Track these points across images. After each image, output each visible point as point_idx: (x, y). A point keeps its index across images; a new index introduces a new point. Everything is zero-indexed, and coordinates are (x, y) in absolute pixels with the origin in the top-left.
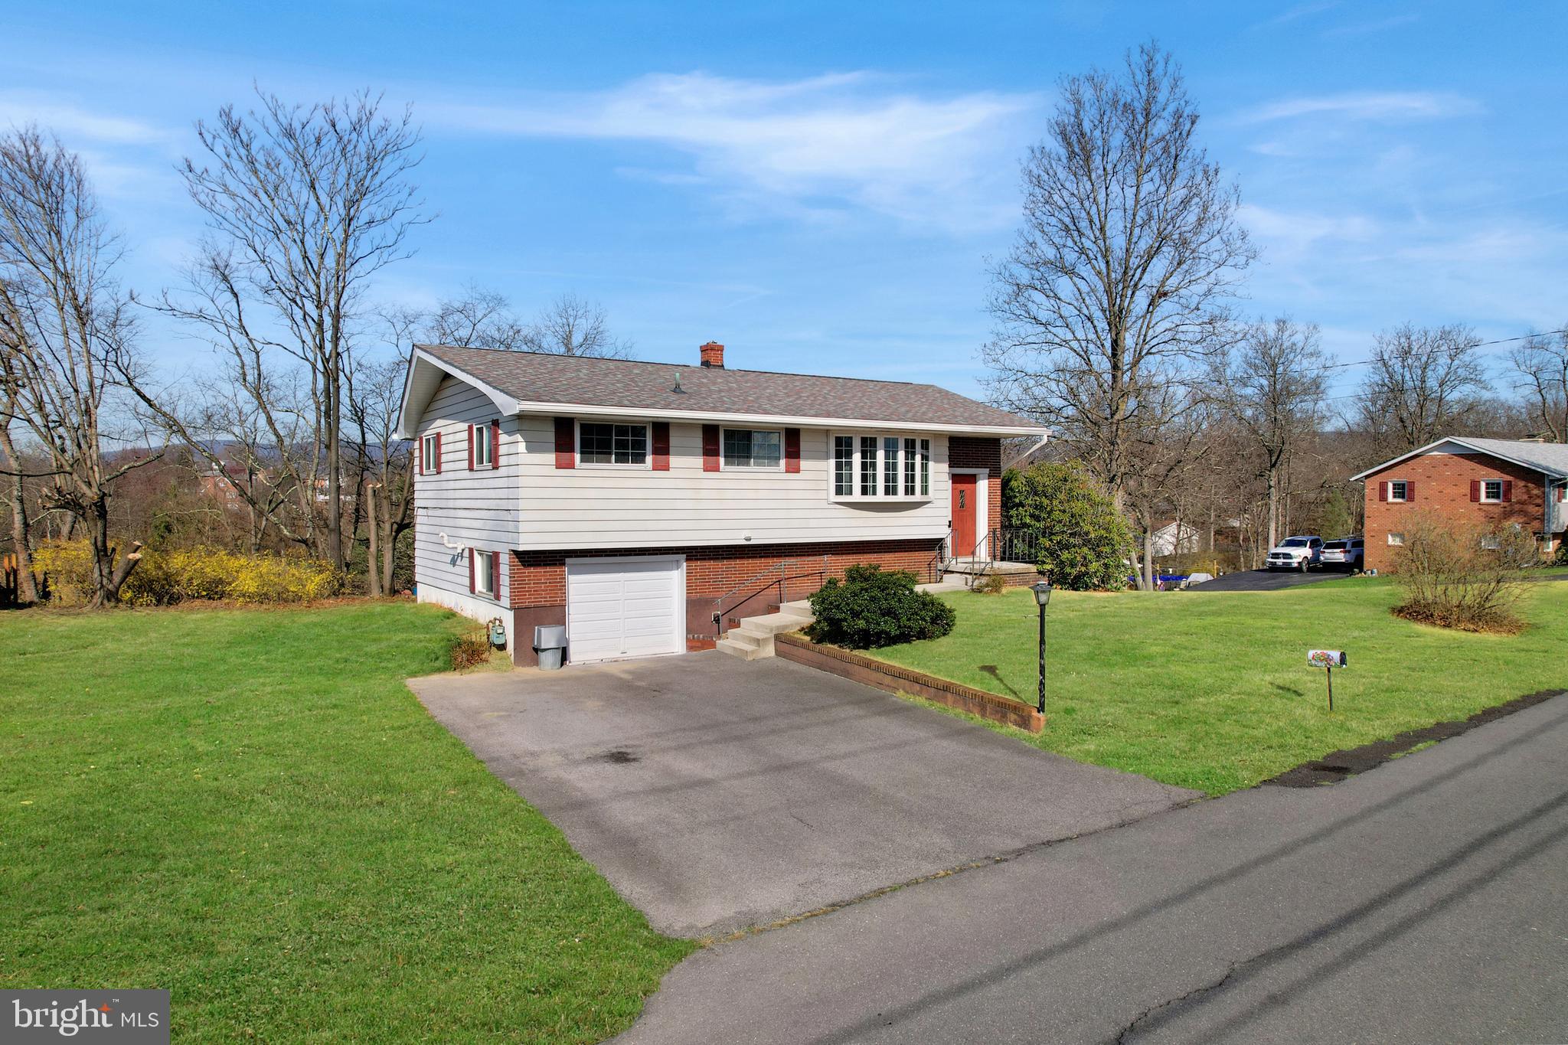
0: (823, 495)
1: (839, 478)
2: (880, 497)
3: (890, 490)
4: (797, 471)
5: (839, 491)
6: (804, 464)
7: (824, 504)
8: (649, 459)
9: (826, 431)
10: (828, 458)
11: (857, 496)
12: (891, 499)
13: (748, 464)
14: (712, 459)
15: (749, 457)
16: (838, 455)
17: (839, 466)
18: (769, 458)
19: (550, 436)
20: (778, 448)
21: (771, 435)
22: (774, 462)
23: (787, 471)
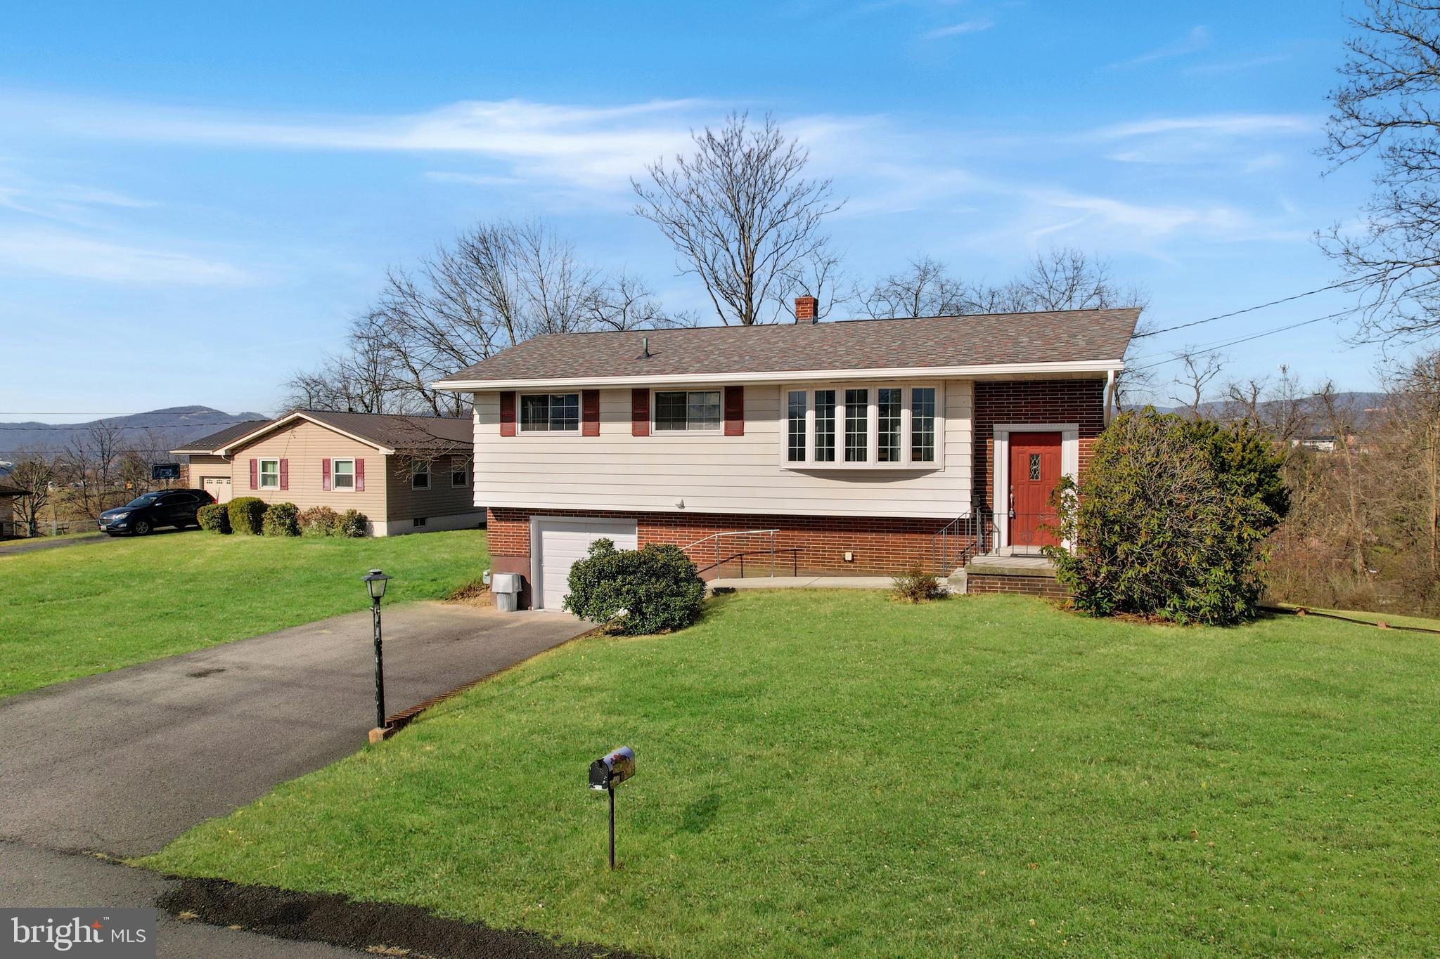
0: (774, 460)
1: (792, 440)
2: (839, 463)
3: (855, 455)
4: (740, 433)
5: (792, 457)
6: (749, 426)
7: (775, 471)
8: (580, 425)
9: (777, 387)
10: (778, 418)
11: (810, 462)
13: (683, 428)
14: (641, 424)
15: (684, 421)
16: (792, 415)
17: (792, 427)
18: (707, 420)
19: (497, 409)
20: (717, 410)
21: (709, 395)
22: (712, 425)
23: (726, 435)
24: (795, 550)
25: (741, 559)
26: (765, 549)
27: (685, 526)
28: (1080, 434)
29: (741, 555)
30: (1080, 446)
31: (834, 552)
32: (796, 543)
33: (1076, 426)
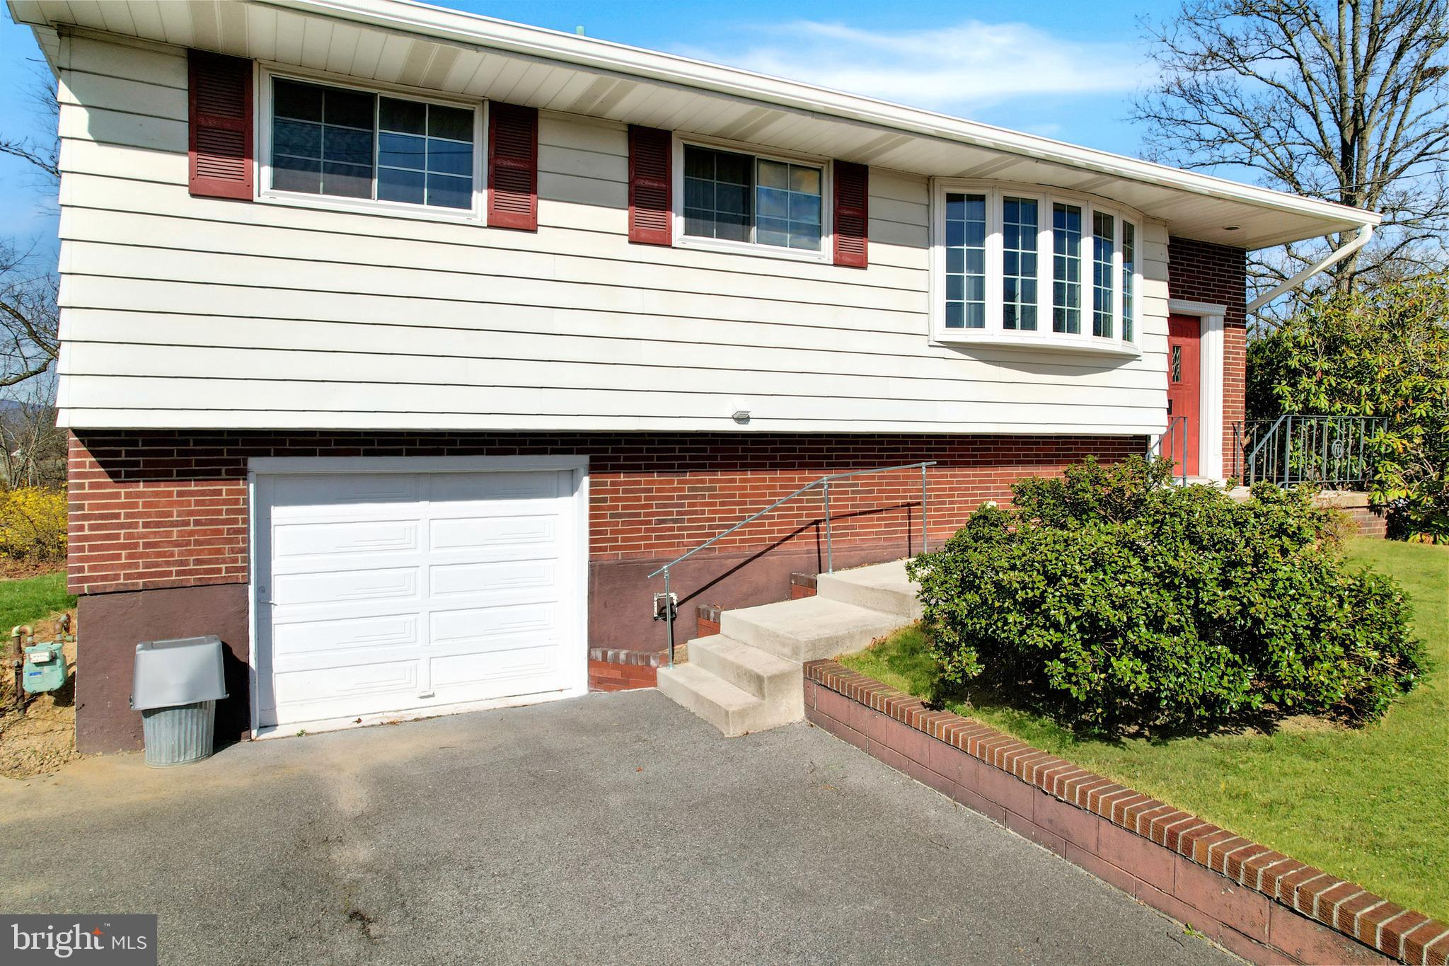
0: (918, 324)
1: (953, 288)
2: (1044, 335)
3: (1065, 321)
4: (861, 263)
5: (954, 317)
6: (876, 251)
7: (920, 346)
8: (480, 199)
9: (928, 180)
10: (928, 243)
11: (993, 331)
12: (1064, 340)
13: (745, 238)
14: (652, 215)
15: (747, 222)
16: (954, 236)
17: (953, 262)
18: (797, 229)
19: (177, 103)
20: (816, 208)
21: (799, 173)
22: (805, 240)
23: (837, 264)
24: (909, 505)
25: (818, 530)
26: (858, 506)
27: (703, 466)
28: (1225, 320)
29: (817, 522)
30: (1225, 336)
31: (966, 502)
32: (910, 490)
33: (1222, 309)
